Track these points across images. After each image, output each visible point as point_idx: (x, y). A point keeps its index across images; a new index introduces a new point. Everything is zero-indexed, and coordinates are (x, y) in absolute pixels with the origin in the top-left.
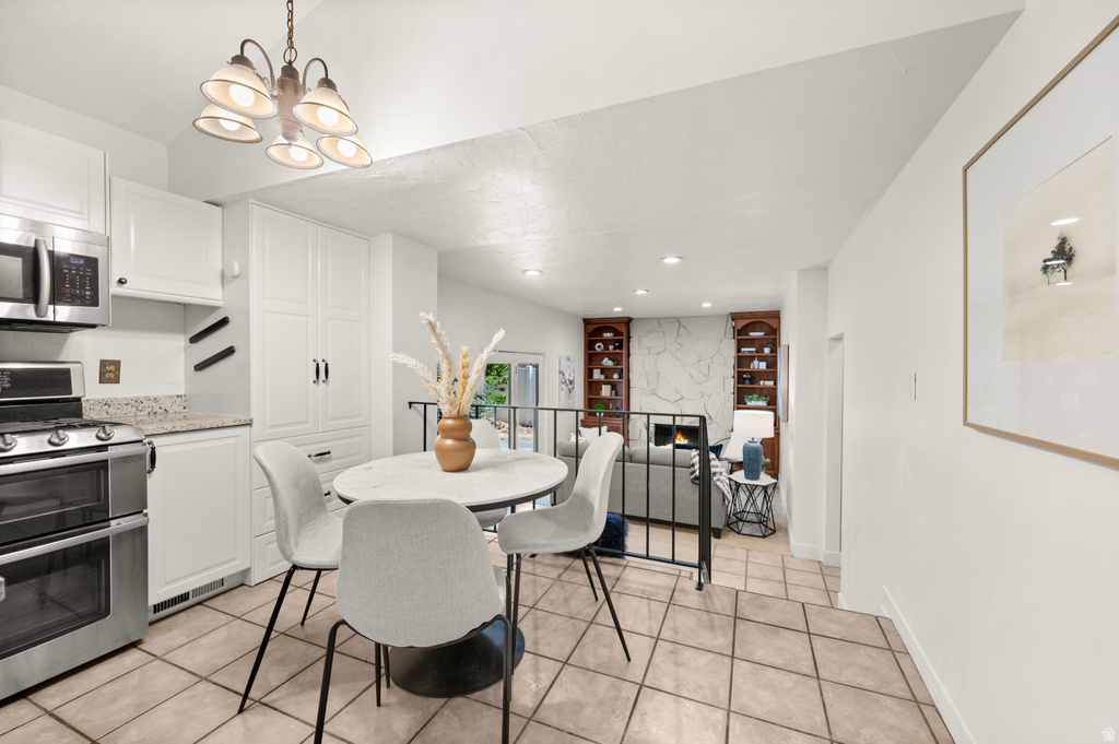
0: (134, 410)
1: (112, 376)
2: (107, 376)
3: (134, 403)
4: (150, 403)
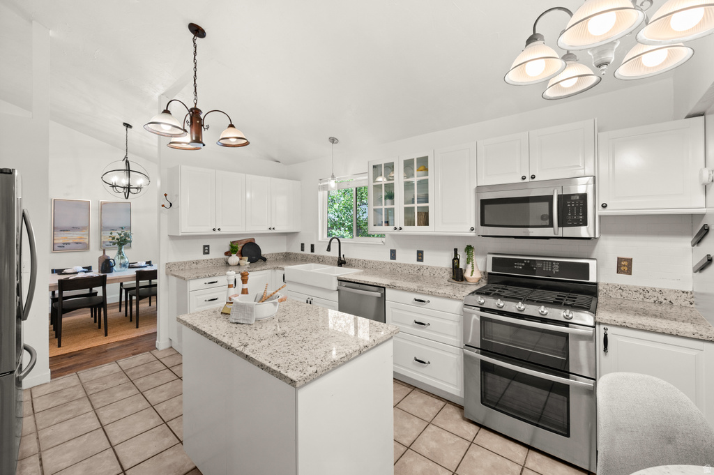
0: (642, 296)
1: (626, 269)
2: (622, 268)
3: (641, 291)
4: (656, 294)
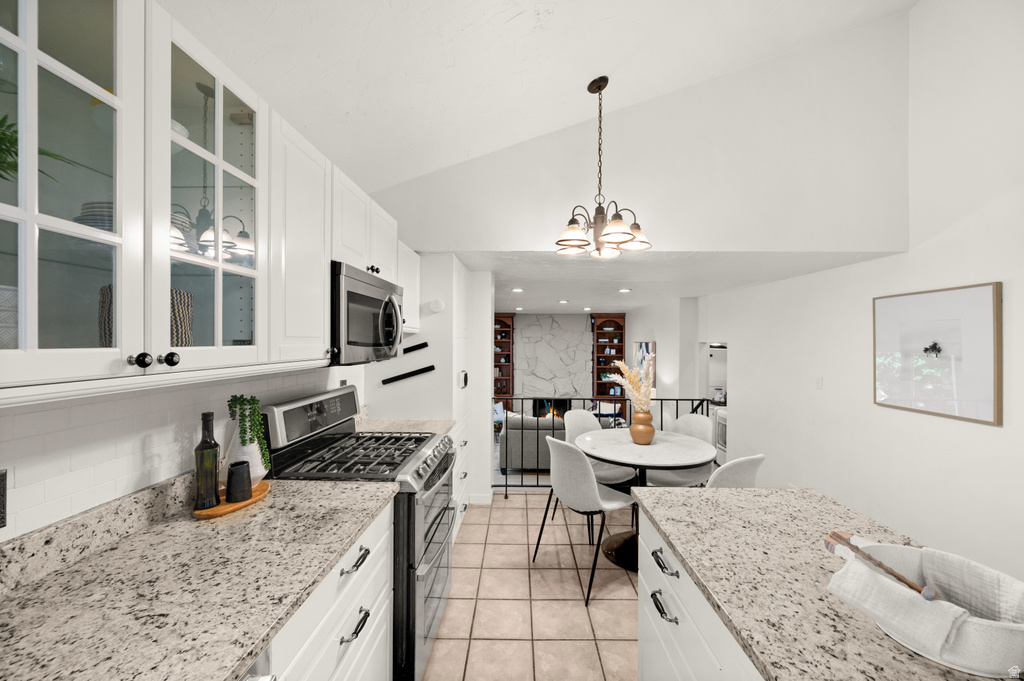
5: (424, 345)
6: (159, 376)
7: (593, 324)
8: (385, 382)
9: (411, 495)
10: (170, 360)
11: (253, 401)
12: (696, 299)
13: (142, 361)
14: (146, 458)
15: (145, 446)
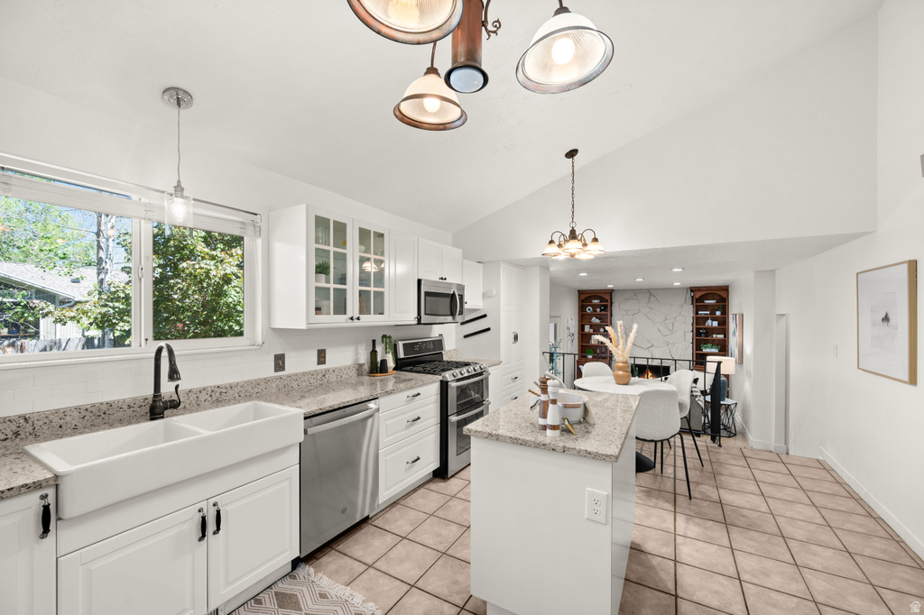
5: (485, 316)
6: (356, 323)
7: (692, 297)
8: (465, 337)
9: (447, 382)
10: (358, 319)
11: (390, 337)
12: (774, 271)
13: (352, 319)
14: (357, 354)
15: (356, 350)
